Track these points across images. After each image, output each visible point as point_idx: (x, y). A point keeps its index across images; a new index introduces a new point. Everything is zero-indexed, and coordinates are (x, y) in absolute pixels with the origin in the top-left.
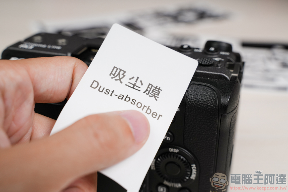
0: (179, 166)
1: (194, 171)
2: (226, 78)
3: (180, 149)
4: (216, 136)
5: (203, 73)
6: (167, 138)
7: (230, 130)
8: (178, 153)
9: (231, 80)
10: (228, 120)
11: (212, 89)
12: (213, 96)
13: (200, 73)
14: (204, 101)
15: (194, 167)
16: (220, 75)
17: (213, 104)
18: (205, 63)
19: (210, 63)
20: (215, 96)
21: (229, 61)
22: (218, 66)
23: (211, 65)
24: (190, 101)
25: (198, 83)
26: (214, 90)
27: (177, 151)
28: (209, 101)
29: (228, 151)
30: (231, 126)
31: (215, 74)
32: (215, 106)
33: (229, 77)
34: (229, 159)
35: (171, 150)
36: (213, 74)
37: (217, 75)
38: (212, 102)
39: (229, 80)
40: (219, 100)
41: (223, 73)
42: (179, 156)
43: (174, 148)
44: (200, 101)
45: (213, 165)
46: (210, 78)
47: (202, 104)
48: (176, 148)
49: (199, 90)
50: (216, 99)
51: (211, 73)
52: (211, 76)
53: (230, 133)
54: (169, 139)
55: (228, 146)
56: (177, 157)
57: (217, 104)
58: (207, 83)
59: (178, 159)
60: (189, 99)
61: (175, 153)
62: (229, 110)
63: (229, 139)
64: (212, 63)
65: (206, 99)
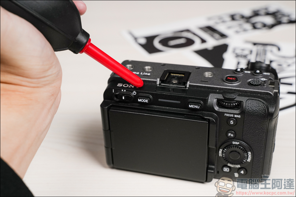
0: (239, 153)
1: (250, 156)
2: (271, 94)
3: (240, 142)
4: (265, 133)
5: (255, 91)
6: (231, 135)
7: (274, 128)
8: (238, 145)
9: (274, 96)
10: (273, 123)
11: (262, 102)
12: (263, 107)
13: (253, 91)
14: (257, 111)
15: (250, 153)
16: (267, 92)
17: (263, 113)
18: (255, 83)
19: (259, 84)
20: (265, 107)
21: (270, 79)
22: (264, 86)
23: (260, 85)
24: (248, 111)
25: (252, 98)
26: (263, 103)
27: (238, 143)
28: (260, 110)
29: (272, 142)
30: (275, 126)
31: (263, 92)
32: (265, 114)
33: (273, 93)
34: (273, 147)
35: (234, 143)
36: (262, 92)
37: (265, 92)
38: (263, 111)
39: (273, 95)
40: (268, 110)
41: (269, 91)
42: (239, 146)
43: (236, 141)
44: (255, 111)
45: (263, 152)
46: (260, 94)
47: (256, 112)
48: (238, 142)
49: (253, 103)
50: (265, 109)
51: (261, 91)
52: (261, 93)
53: (274, 130)
54: (233, 136)
55: (273, 139)
56: (238, 147)
57: (266, 113)
58: (258, 98)
59: (238, 148)
60: (247, 109)
61: (237, 145)
62: (274, 116)
63: (273, 134)
64: (260, 83)
65: (258, 109)
